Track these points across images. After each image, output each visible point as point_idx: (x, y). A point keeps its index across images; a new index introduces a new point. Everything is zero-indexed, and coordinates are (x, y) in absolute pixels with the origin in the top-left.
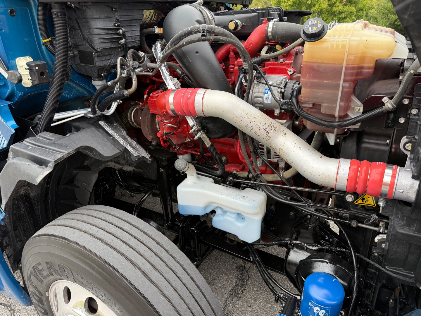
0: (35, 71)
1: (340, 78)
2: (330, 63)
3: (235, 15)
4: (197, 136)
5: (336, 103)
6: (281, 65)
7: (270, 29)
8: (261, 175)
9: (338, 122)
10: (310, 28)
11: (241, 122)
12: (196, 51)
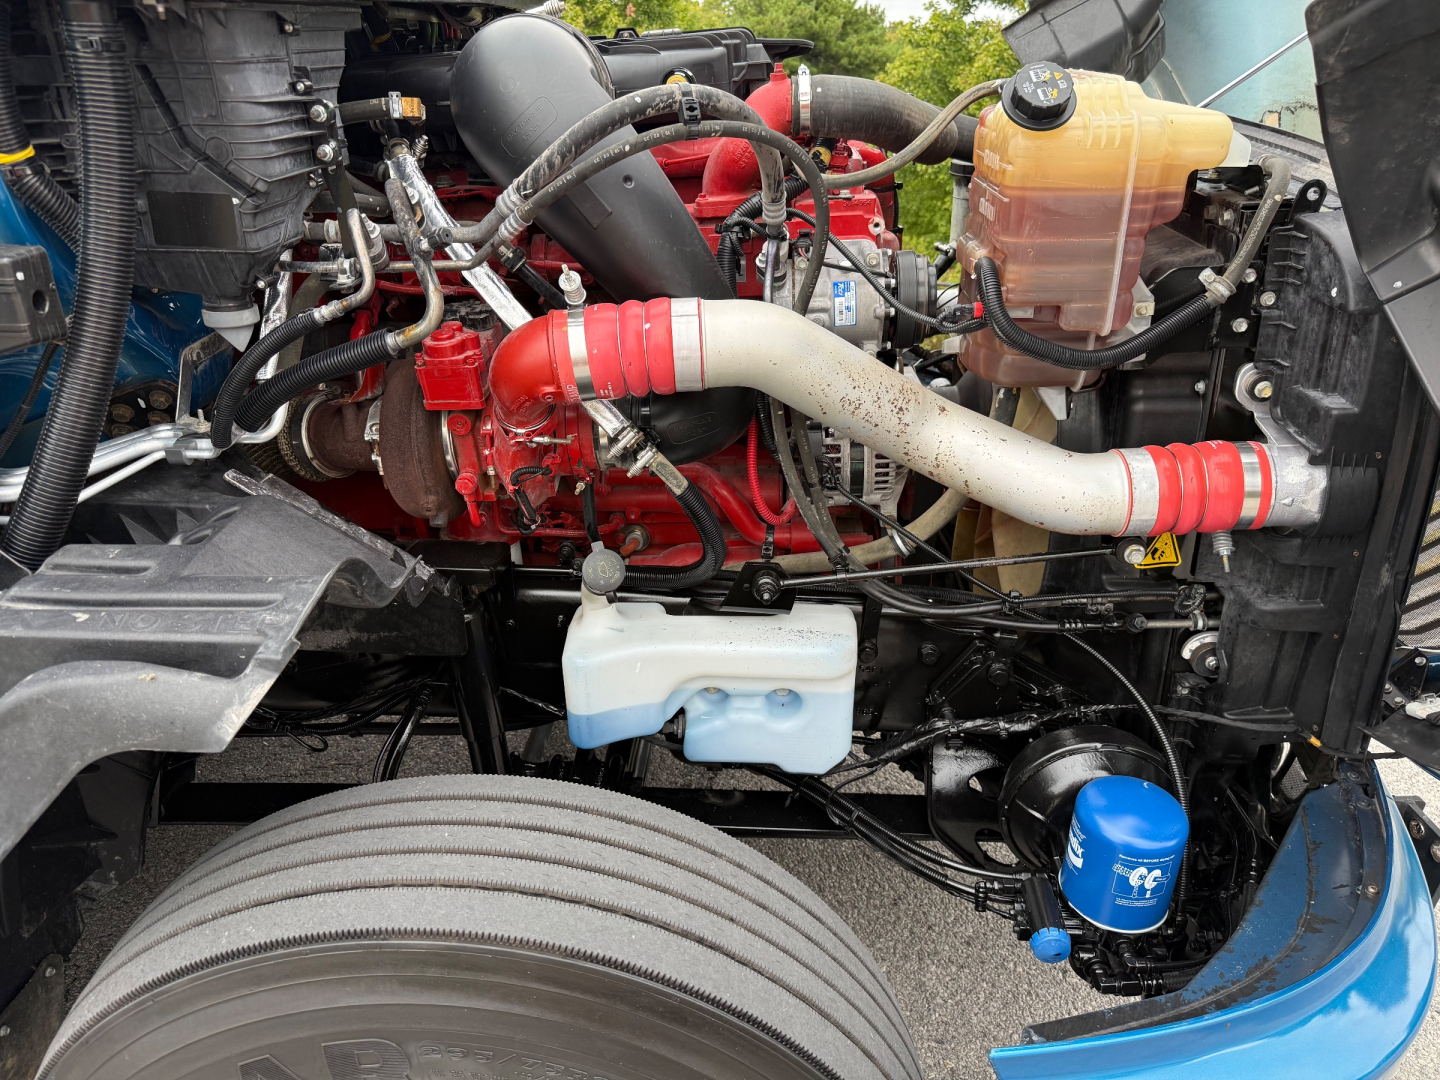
0: (13, 289)
1: (1117, 229)
2: (1089, 186)
3: (663, 54)
4: (639, 464)
5: (1106, 298)
6: (848, 208)
7: (805, 98)
8: (848, 551)
9: (1094, 351)
10: (1039, 91)
11: (827, 389)
12: (625, 174)
